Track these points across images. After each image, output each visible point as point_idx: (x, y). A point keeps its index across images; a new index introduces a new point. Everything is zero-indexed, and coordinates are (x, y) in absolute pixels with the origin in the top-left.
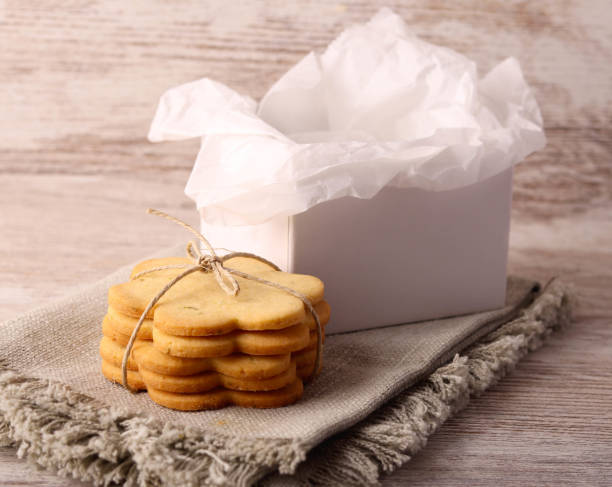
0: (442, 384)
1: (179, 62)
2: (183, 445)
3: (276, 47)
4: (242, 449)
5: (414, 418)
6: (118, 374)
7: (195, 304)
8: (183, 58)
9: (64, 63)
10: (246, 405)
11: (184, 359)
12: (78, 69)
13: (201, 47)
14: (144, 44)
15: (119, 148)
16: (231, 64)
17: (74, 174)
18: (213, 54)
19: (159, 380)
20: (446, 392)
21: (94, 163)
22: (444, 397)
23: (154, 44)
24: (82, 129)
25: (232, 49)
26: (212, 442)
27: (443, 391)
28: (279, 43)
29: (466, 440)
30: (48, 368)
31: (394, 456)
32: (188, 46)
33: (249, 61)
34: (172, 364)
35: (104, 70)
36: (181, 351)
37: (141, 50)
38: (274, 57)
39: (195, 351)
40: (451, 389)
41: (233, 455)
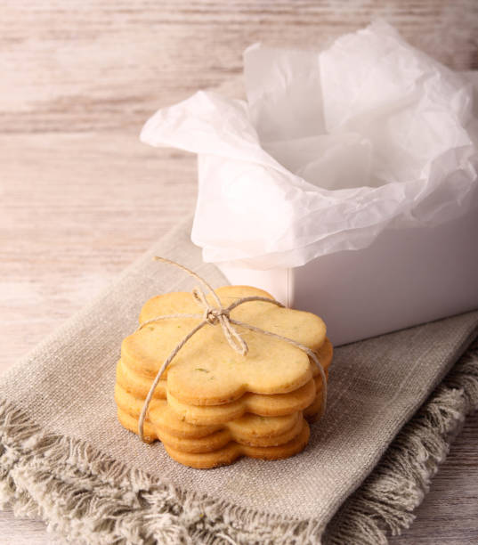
0: (440, 417)
1: (165, 27)
2: (204, 527)
3: (260, 9)
4: (261, 534)
5: (417, 464)
6: (135, 425)
7: (207, 366)
8: (168, 22)
9: (52, 32)
10: (257, 458)
11: (199, 426)
12: (67, 36)
13: (185, 12)
14: (130, 11)
15: (109, 107)
16: (215, 26)
17: (67, 131)
18: (198, 17)
19: (175, 441)
20: (445, 425)
21: (86, 121)
22: (442, 431)
23: (139, 11)
24: (74, 91)
25: (216, 12)
26: (231, 524)
27: (442, 424)
28: (262, 5)
29: (465, 476)
30: (67, 418)
31: (401, 519)
32: (172, 12)
33: (233, 22)
34: (186, 429)
35: (93, 36)
36: (196, 420)
37: (128, 17)
38: (256, 18)
39: (209, 419)
40: (450, 423)
41: (253, 540)
